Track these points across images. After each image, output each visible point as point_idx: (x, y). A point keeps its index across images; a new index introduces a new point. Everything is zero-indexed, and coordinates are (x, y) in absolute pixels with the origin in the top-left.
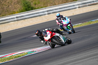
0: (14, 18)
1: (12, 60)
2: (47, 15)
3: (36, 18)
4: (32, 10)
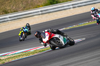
0: (39, 12)
1: (36, 54)
2: (72, 9)
3: (61, 11)
4: (57, 3)
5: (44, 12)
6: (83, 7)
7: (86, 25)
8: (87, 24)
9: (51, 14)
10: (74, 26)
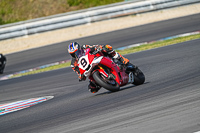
6: (50, 32)
7: (55, 68)
8: (56, 66)
10: (32, 71)
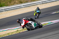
0: (40, 2)
5: (43, 3)
9: (48, 4)
